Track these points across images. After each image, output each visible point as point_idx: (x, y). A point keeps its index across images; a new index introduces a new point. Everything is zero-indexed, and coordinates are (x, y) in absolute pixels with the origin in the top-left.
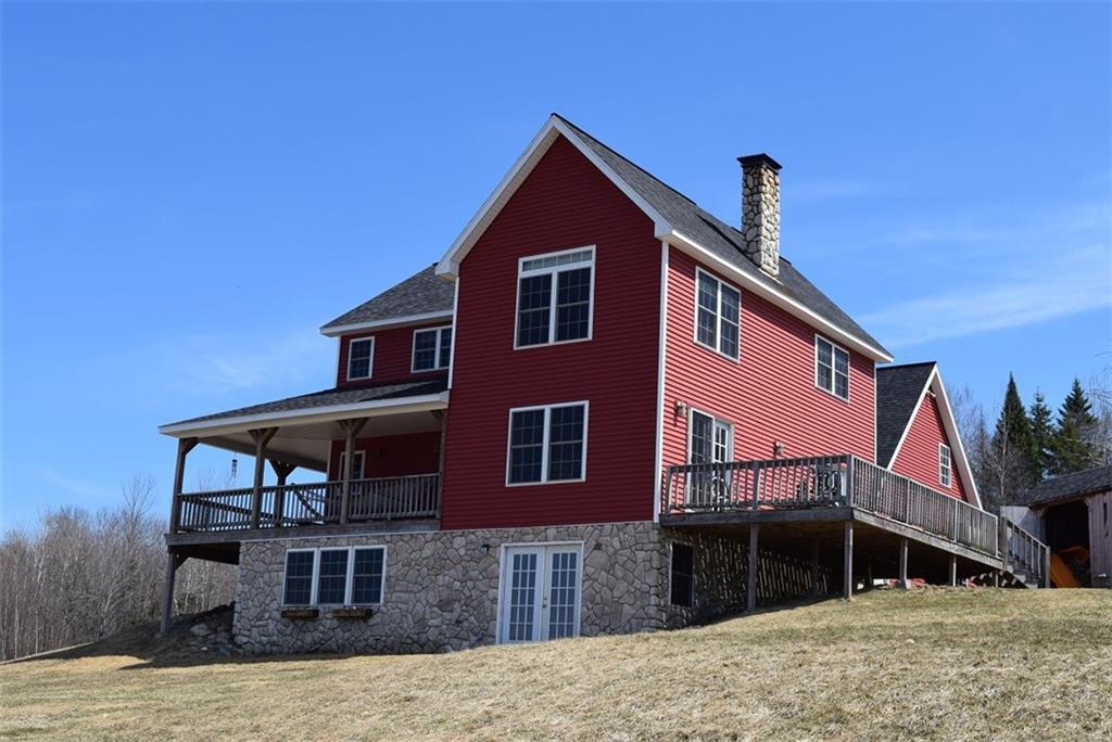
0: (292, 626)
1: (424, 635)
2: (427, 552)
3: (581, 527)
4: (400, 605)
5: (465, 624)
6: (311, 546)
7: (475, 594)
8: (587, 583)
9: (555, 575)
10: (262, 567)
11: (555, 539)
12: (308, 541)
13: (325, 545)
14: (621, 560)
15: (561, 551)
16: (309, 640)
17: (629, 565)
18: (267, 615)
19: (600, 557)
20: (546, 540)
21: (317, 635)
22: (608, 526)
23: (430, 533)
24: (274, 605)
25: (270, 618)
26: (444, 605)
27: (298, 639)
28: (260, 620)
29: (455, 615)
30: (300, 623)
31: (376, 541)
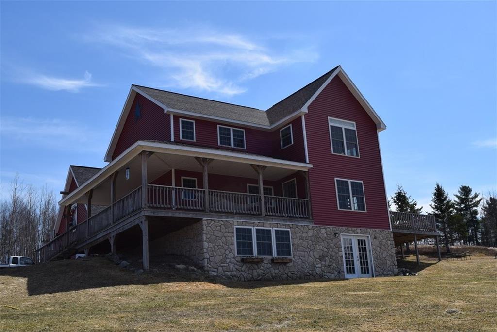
0: (244, 267)
1: (314, 271)
2: (310, 234)
3: (369, 230)
4: (302, 258)
5: (332, 267)
6: (250, 226)
7: (333, 254)
8: (374, 252)
9: (359, 248)
10: (220, 234)
11: (361, 233)
12: (247, 222)
13: (257, 226)
14: (384, 243)
15: (360, 238)
16: (256, 274)
17: (386, 245)
18: (228, 261)
19: (376, 242)
20: (357, 234)
21: (260, 272)
22: (377, 230)
23: (310, 225)
24: (231, 255)
25: (230, 262)
26: (322, 258)
27: (249, 273)
28: (223, 263)
29: (327, 263)
30: (249, 265)
31: (285, 226)
